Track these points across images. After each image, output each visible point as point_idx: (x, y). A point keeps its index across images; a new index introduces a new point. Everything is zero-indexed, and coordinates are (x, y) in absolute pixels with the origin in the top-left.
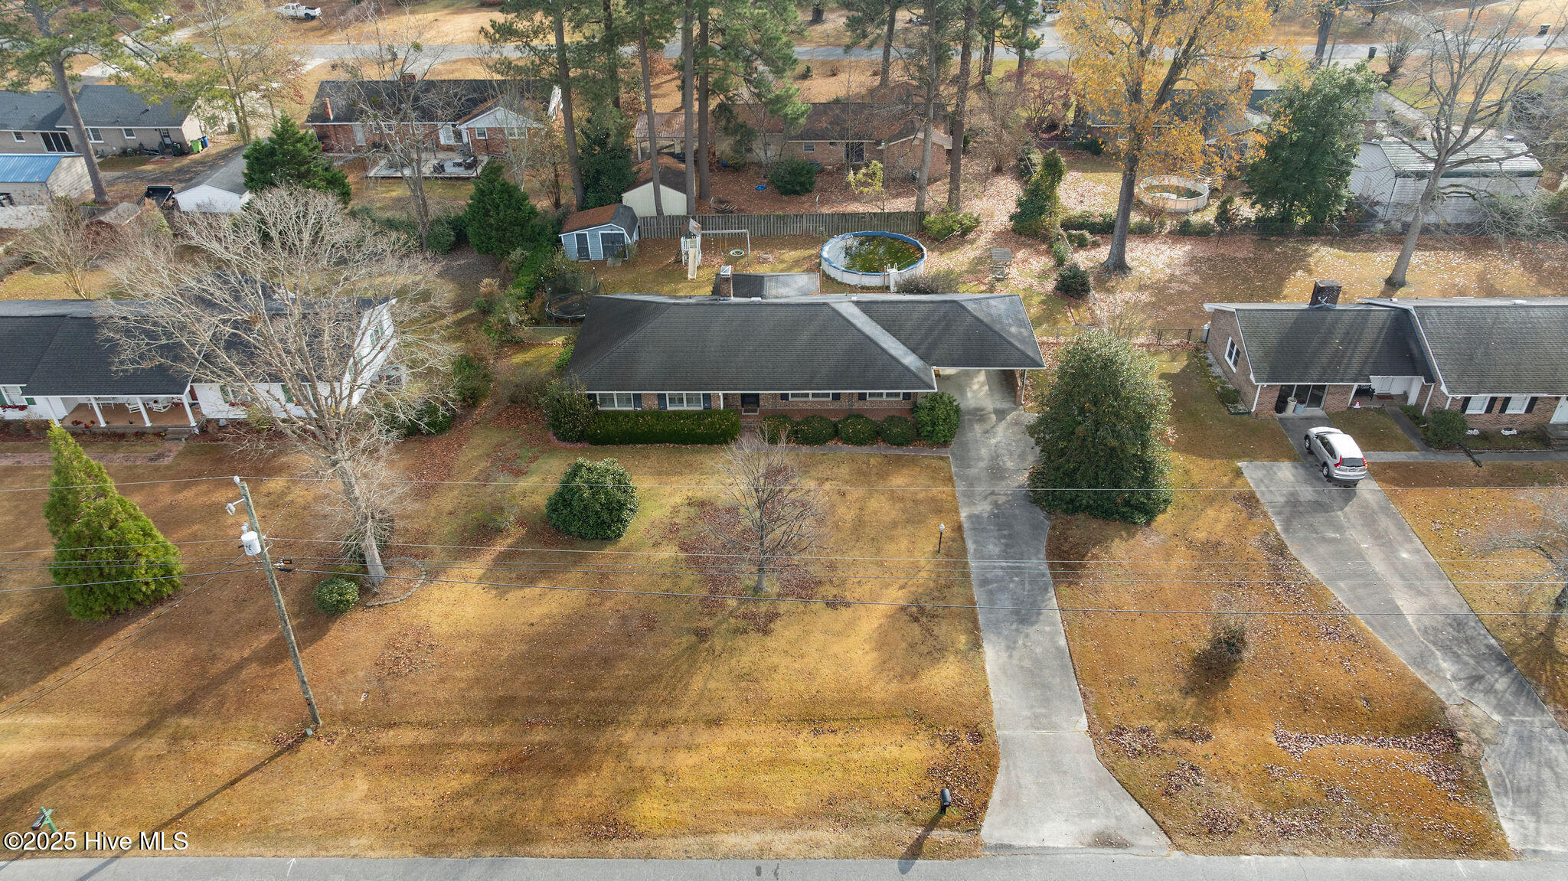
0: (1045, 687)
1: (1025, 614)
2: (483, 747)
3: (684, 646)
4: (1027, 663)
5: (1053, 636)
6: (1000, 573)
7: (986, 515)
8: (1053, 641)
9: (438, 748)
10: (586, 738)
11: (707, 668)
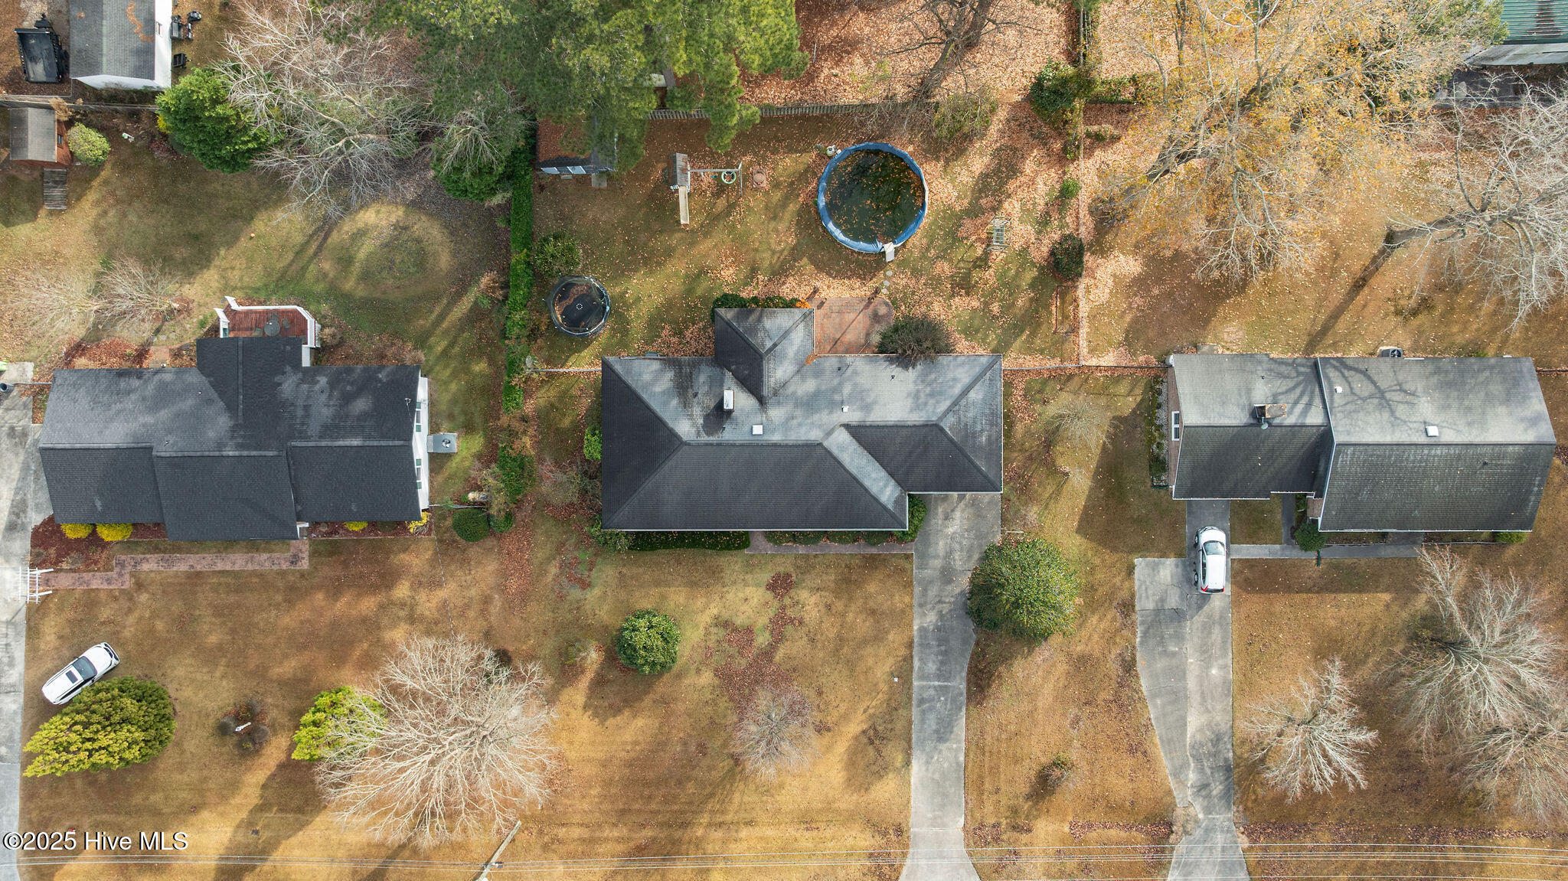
0: (945, 795)
1: (942, 735)
2: (618, 840)
3: (726, 768)
4: (937, 776)
5: (957, 750)
6: (932, 692)
7: (931, 627)
8: (956, 757)
9: (592, 841)
10: (678, 834)
11: (741, 786)
